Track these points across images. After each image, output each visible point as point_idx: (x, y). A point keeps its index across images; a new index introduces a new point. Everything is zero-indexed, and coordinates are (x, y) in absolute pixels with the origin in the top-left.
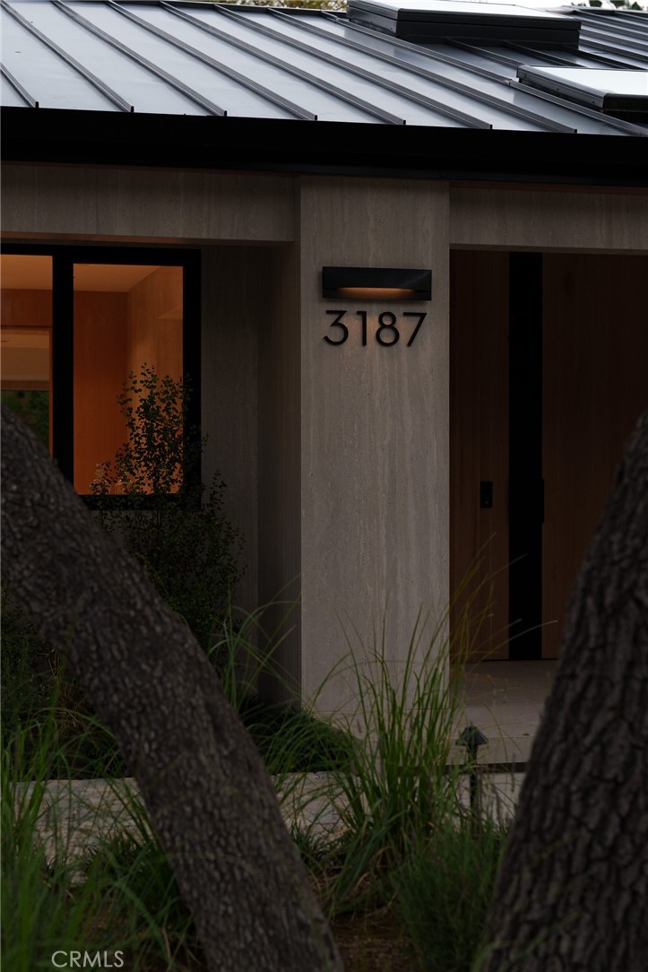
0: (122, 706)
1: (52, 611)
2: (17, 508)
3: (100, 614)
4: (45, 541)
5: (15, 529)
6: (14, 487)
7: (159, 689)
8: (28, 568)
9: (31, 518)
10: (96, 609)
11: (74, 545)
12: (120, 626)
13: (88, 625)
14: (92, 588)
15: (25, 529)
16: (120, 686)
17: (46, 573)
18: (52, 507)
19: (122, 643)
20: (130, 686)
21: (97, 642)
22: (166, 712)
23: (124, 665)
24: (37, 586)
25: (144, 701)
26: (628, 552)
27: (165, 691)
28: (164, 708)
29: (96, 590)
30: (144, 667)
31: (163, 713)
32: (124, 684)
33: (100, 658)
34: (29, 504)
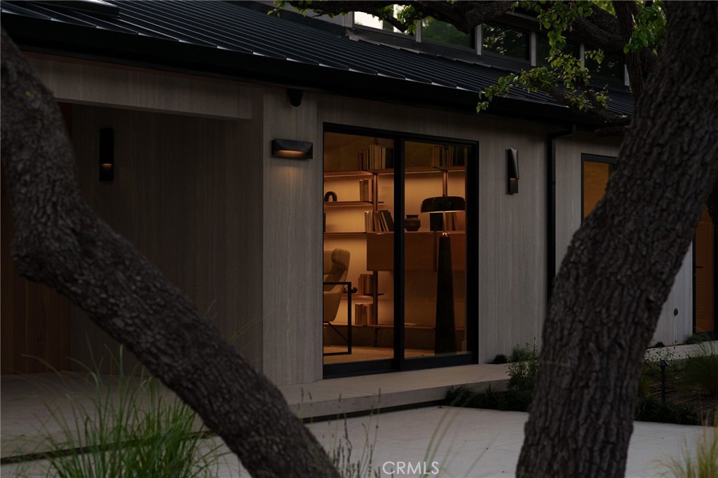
0: (252, 422)
1: (180, 362)
2: (145, 293)
3: (222, 363)
4: (172, 314)
5: (146, 307)
6: (139, 278)
7: (276, 410)
8: (159, 333)
9: (159, 300)
10: (218, 359)
11: (194, 317)
12: (237, 370)
13: (214, 370)
14: (214, 346)
15: (154, 307)
16: (247, 409)
17: (174, 336)
18: (172, 292)
19: (241, 381)
20: (254, 409)
21: (224, 381)
22: (284, 424)
23: (246, 396)
24: (168, 345)
25: (267, 418)
26: (612, 318)
27: (279, 411)
28: (281, 422)
29: (217, 347)
30: (258, 396)
31: (282, 425)
32: (250, 409)
33: (229, 392)
34: (154, 289)
